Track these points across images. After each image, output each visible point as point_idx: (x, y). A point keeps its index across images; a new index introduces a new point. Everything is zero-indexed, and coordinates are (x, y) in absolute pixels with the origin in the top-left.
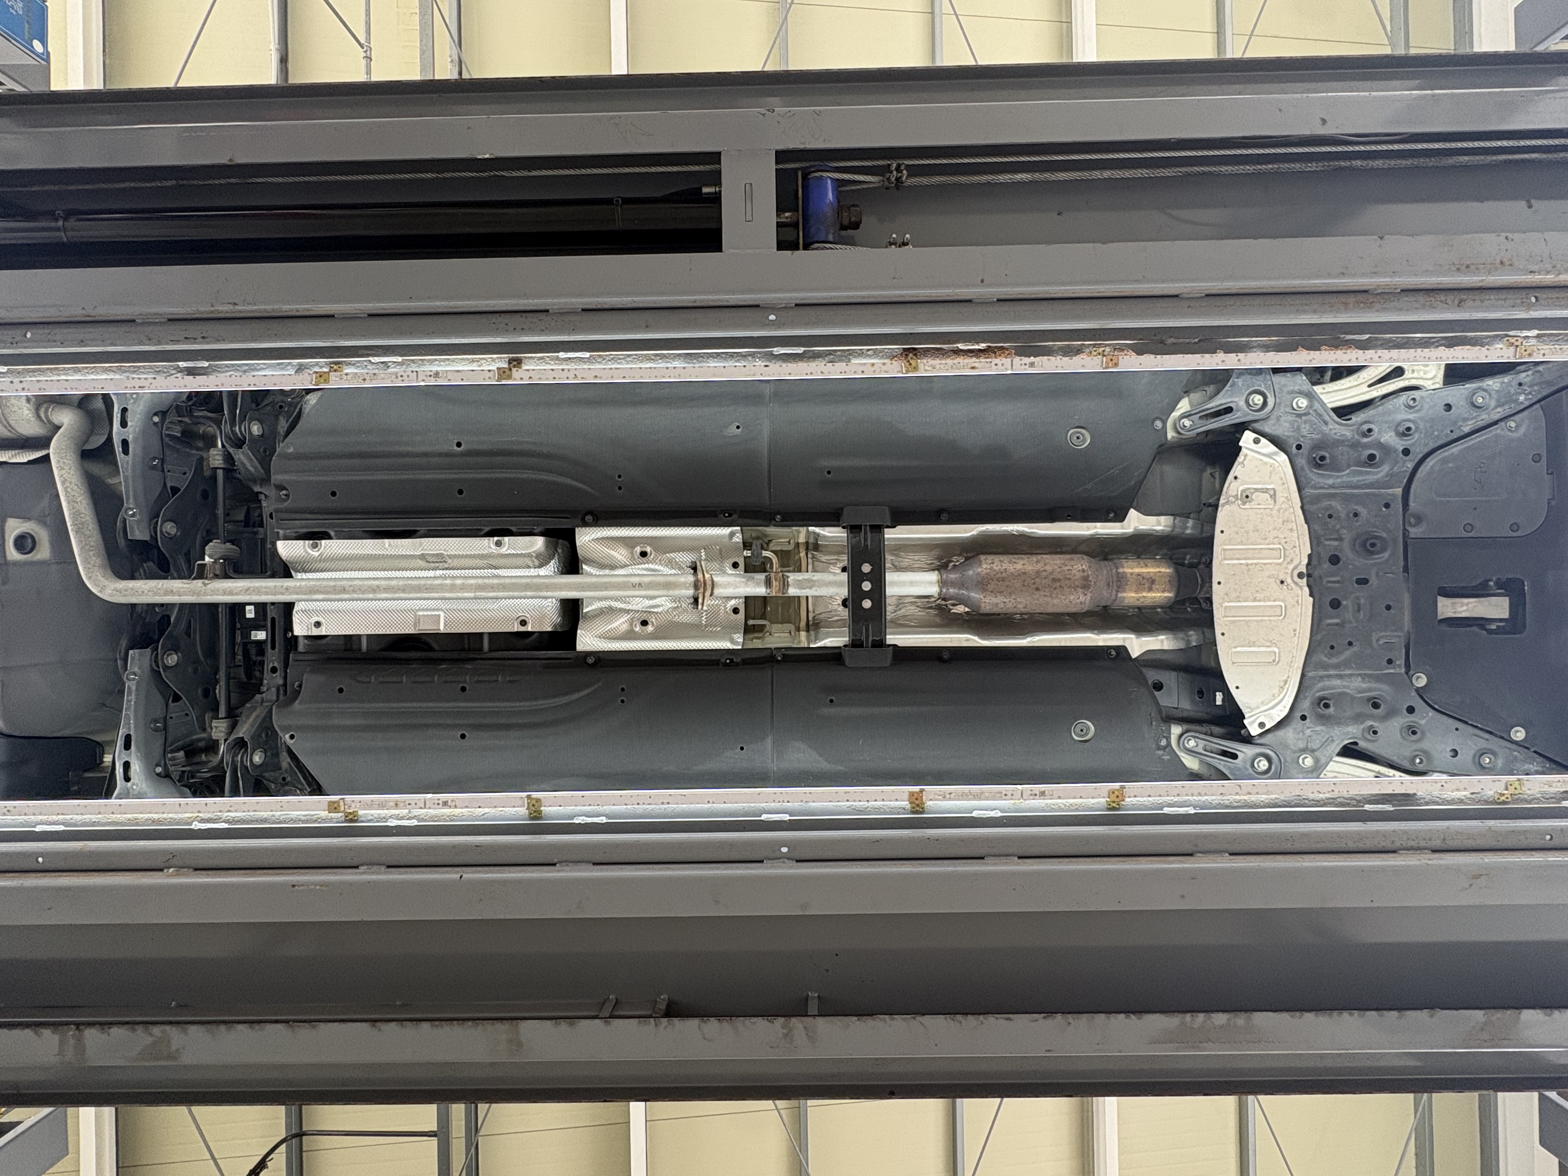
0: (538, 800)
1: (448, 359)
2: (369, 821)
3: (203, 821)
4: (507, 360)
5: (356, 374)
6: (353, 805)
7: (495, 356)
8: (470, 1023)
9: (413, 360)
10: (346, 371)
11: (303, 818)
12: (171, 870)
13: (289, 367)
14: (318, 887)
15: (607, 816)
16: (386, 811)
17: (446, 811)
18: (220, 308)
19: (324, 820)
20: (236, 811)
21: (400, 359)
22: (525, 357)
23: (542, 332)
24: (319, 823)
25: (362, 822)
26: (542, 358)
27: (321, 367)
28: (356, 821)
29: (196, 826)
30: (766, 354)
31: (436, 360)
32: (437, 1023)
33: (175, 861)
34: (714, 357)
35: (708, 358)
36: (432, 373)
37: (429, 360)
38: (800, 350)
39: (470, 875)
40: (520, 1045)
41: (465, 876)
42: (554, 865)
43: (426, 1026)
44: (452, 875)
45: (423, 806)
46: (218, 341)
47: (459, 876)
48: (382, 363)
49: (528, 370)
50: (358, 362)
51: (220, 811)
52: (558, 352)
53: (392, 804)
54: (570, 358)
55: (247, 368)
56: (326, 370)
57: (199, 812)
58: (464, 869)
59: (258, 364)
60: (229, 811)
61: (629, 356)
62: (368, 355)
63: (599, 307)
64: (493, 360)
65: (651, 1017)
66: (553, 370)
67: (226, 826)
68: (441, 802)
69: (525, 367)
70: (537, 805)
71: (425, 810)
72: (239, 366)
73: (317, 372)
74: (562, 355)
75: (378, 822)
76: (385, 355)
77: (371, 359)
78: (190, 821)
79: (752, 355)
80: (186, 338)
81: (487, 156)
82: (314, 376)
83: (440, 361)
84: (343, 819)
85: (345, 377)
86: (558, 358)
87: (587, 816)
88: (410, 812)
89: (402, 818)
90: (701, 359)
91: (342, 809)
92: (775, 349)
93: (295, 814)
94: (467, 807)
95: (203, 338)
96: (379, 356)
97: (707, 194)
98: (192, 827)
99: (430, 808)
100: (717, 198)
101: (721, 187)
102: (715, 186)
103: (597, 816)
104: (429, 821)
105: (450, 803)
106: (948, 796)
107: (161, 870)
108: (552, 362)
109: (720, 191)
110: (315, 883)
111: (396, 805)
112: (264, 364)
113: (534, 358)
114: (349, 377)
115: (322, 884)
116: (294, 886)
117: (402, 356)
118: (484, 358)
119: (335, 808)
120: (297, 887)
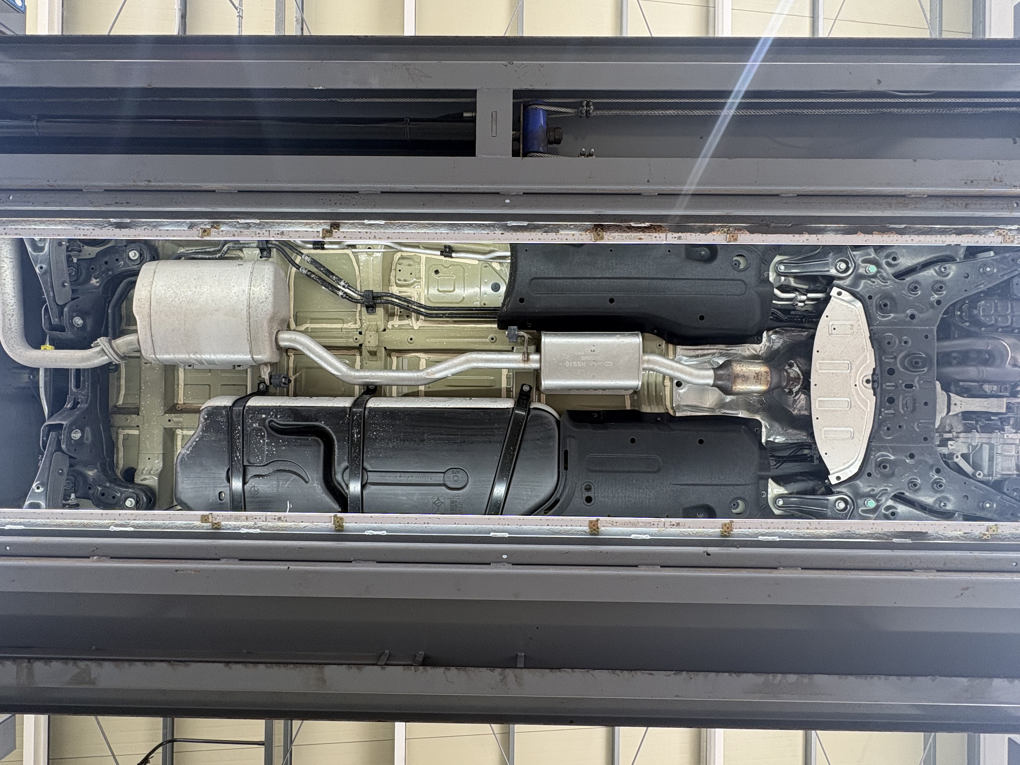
0: (341, 519)
1: (290, 222)
2: (228, 529)
3: (117, 525)
4: (329, 224)
5: (229, 231)
6: (218, 518)
7: (322, 221)
8: (292, 666)
9: (267, 222)
10: (222, 229)
11: (184, 526)
12: (95, 558)
13: (184, 225)
14: (193, 572)
15: (387, 531)
16: (240, 523)
17: (280, 524)
18: (140, 184)
19: (198, 528)
20: (139, 520)
21: (258, 221)
22: (342, 223)
23: (354, 206)
24: (195, 529)
25: (223, 529)
26: (353, 223)
27: (205, 225)
28: (219, 529)
29: (113, 529)
30: (503, 225)
31: (282, 223)
32: (269, 665)
33: (97, 552)
34: (467, 226)
35: (464, 227)
36: (279, 232)
37: (277, 223)
38: (525, 224)
39: (294, 567)
40: (324, 681)
41: (291, 567)
42: (351, 562)
43: (262, 667)
44: (282, 567)
45: (264, 520)
46: (137, 205)
47: (286, 567)
48: (246, 223)
49: (343, 232)
50: (230, 222)
51: (129, 520)
52: (364, 220)
53: (244, 518)
54: (372, 224)
55: (155, 224)
56: (208, 227)
57: (115, 519)
58: (290, 563)
59: (163, 222)
60: (134, 520)
61: (411, 224)
62: (237, 218)
63: (392, 190)
64: (320, 224)
65: (411, 665)
66: (360, 232)
67: (132, 529)
68: (276, 518)
69: (341, 229)
70: (340, 521)
71: (266, 523)
72: (150, 222)
73: (202, 229)
74: (366, 222)
75: (234, 530)
76: (248, 218)
77: (239, 220)
78: (108, 525)
79: (493, 226)
80: (116, 203)
81: (321, 88)
82: (201, 231)
83: (285, 223)
84: (211, 527)
85: (221, 233)
86: (363, 224)
87: (373, 530)
88: (255, 524)
89: (250, 528)
90: (459, 227)
91: (210, 520)
92: (509, 222)
93: (178, 523)
94: (294, 522)
95: (128, 203)
96: (244, 219)
97: (467, 117)
98: (110, 529)
99: (269, 522)
100: (473, 120)
101: (476, 113)
102: (472, 112)
103: (380, 531)
104: (267, 530)
105: (282, 519)
106: (615, 524)
107: (88, 557)
108: (360, 227)
109: (475, 116)
110: (191, 570)
111: (247, 519)
112: (168, 222)
113: (347, 223)
114: (224, 233)
115: (196, 570)
116: (177, 571)
117: (260, 219)
118: (314, 223)
119: (206, 520)
120: (179, 572)
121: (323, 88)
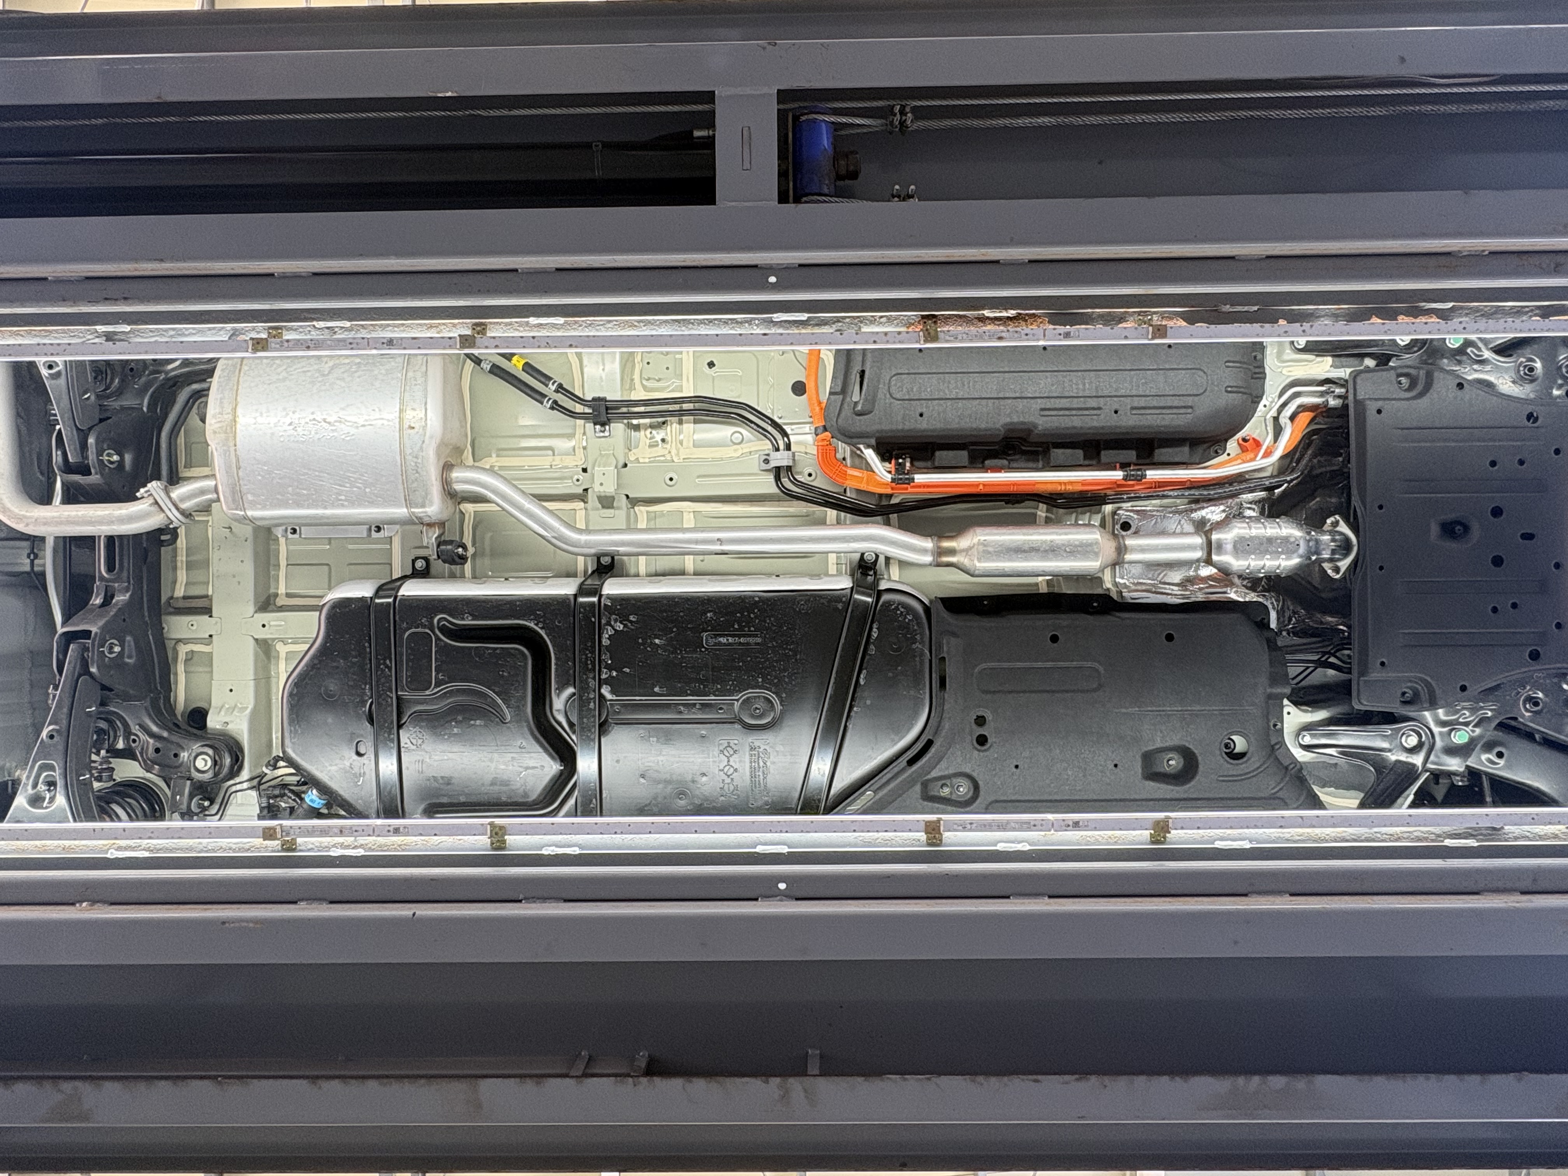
0: (502, 828)
1: (403, 325)
2: (309, 850)
3: (119, 849)
4: (470, 326)
5: (299, 340)
6: (292, 832)
7: (456, 321)
8: (423, 1081)
9: (362, 326)
10: (285, 337)
11: (234, 846)
12: (84, 904)
13: (221, 333)
14: (251, 925)
15: (581, 847)
16: (328, 839)
17: (397, 839)
18: (145, 265)
19: (258, 849)
20: (158, 838)
21: (348, 324)
22: (491, 323)
23: (511, 293)
24: (252, 851)
25: (301, 851)
26: (510, 324)
27: (258, 332)
28: (294, 850)
29: (113, 854)
30: (764, 320)
31: (388, 325)
32: (385, 1080)
33: (88, 894)
34: (705, 324)
35: (699, 324)
36: (385, 341)
37: (381, 326)
38: (804, 317)
39: (423, 912)
40: (479, 1107)
41: (418, 913)
42: (520, 901)
43: (372, 1083)
44: (404, 911)
45: (371, 833)
46: (141, 302)
47: (411, 913)
48: (328, 328)
49: (494, 338)
50: (301, 327)
51: (140, 838)
52: (528, 317)
53: (337, 831)
54: (541, 324)
55: (173, 333)
56: (264, 336)
57: (116, 838)
58: (416, 905)
59: (187, 329)
60: (150, 838)
61: (610, 322)
62: (313, 319)
63: (576, 266)
64: (454, 325)
65: (627, 1075)
66: (521, 338)
67: (146, 854)
68: (391, 829)
69: (490, 334)
70: (500, 833)
71: (374, 838)
72: (165, 330)
73: (252, 339)
74: (533, 320)
75: (319, 851)
76: (332, 319)
77: (315, 323)
78: (106, 848)
79: (749, 321)
80: (106, 299)
81: (449, 94)
82: (250, 343)
83: (395, 326)
84: (280, 847)
85: (286, 344)
86: (528, 324)
87: (557, 846)
88: (355, 840)
89: (348, 847)
90: (691, 326)
91: (279, 836)
92: (775, 315)
93: (225, 842)
94: (421, 835)
95: (125, 298)
96: (324, 320)
97: (699, 138)
98: (109, 856)
99: (379, 836)
100: (709, 143)
101: (714, 131)
102: (708, 129)
103: (569, 846)
104: (377, 851)
105: (401, 830)
106: (969, 826)
107: (73, 904)
108: (522, 329)
109: (714, 135)
110: (247, 920)
111: (341, 831)
112: (194, 329)
113: (500, 324)
114: (291, 344)
115: (256, 921)
116: (224, 923)
117: (350, 320)
118: (444, 324)
119: (271, 835)
120: (227, 925)
121: (455, 95)
